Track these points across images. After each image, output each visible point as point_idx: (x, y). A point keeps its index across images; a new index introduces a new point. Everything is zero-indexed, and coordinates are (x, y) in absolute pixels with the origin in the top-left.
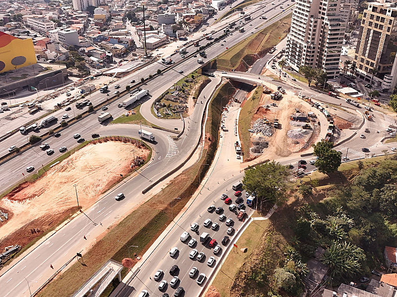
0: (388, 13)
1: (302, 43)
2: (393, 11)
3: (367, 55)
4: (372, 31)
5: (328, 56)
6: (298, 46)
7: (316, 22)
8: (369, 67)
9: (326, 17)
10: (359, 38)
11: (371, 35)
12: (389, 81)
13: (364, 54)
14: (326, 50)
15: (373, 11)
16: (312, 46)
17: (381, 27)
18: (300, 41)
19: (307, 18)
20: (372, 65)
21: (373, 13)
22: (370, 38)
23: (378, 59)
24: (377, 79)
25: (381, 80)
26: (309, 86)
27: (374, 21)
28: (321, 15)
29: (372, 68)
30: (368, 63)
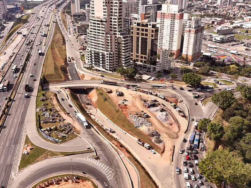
0: (149, 26)
1: (103, 52)
2: (152, 25)
3: (140, 53)
4: (140, 38)
5: (125, 58)
6: (101, 54)
7: (111, 37)
8: (143, 60)
9: (117, 33)
10: (131, 43)
11: (140, 40)
12: (160, 66)
13: (137, 52)
14: (123, 54)
15: (137, 26)
16: (112, 53)
17: (146, 35)
18: (101, 51)
19: (104, 35)
20: (145, 58)
21: (138, 27)
22: (140, 42)
23: (148, 54)
24: (152, 66)
25: (155, 66)
26: (125, 80)
27: (140, 32)
28: (113, 32)
29: (145, 60)
30: (142, 57)
